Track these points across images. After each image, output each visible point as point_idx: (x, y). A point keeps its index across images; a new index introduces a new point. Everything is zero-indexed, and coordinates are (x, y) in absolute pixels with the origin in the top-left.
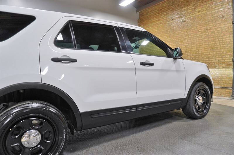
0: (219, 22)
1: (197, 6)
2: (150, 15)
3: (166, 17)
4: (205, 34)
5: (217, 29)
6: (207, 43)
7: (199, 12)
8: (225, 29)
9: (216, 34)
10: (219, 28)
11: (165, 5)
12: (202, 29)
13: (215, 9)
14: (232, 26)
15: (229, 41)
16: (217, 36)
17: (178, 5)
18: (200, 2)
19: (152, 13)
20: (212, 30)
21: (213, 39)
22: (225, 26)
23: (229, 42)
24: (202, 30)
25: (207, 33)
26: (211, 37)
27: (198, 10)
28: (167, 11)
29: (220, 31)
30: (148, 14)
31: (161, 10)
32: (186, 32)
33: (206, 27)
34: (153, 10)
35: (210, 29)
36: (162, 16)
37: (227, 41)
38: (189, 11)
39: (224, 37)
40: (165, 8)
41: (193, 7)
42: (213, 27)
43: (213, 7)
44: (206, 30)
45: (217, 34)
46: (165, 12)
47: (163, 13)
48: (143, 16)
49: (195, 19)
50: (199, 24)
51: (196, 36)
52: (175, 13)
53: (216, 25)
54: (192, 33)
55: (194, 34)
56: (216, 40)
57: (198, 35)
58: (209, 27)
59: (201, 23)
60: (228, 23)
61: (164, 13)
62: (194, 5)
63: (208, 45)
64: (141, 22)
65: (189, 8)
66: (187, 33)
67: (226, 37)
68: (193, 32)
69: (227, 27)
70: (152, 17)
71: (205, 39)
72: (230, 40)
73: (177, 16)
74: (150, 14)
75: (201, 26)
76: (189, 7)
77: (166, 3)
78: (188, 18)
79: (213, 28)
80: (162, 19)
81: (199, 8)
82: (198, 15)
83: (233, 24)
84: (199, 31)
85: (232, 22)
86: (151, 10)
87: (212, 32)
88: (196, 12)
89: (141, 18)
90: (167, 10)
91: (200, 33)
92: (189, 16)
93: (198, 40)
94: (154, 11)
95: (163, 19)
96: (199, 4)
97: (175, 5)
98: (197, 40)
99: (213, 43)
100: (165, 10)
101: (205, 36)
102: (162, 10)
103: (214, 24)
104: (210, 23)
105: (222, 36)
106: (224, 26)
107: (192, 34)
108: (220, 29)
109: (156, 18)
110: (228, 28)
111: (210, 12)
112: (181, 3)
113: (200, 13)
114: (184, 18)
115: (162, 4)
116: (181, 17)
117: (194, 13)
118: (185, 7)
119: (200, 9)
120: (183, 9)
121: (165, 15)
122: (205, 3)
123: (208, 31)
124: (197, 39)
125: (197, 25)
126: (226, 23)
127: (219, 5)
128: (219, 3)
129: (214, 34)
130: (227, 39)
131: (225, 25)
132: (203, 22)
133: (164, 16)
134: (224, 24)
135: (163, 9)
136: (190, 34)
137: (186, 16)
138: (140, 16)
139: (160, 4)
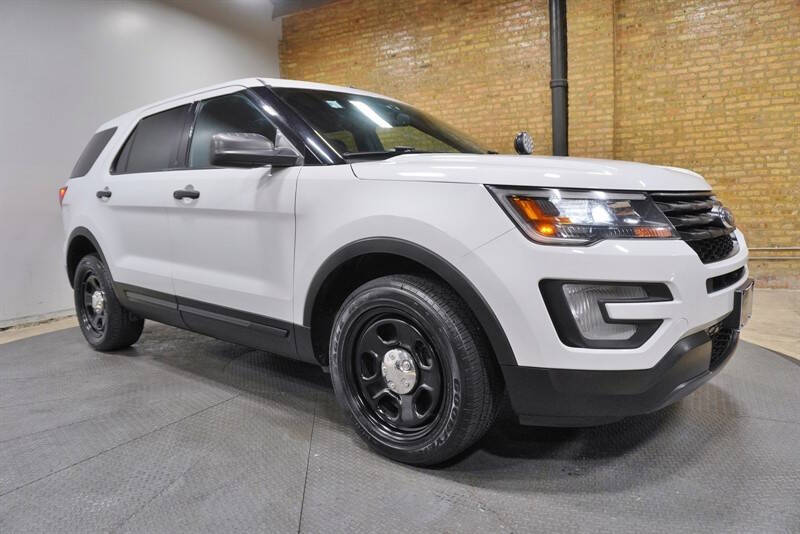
0: (519, 80)
1: (464, 25)
2: (322, 33)
3: (372, 45)
4: (485, 109)
5: (516, 98)
6: (491, 135)
7: (468, 43)
8: (534, 99)
9: (512, 110)
10: (520, 94)
11: (368, 9)
12: (476, 94)
13: (510, 40)
14: (550, 94)
15: (543, 131)
16: (515, 118)
17: (410, 14)
18: (471, 16)
19: (328, 29)
20: (502, 100)
21: (504, 122)
22: (534, 92)
23: (544, 135)
24: (478, 97)
25: (491, 107)
26: (502, 117)
27: (465, 38)
28: (376, 28)
29: (522, 103)
30: (313, 29)
31: (357, 21)
32: (434, 98)
33: (486, 89)
34: (332, 19)
35: (497, 96)
36: (360, 42)
37: (540, 131)
38: (441, 36)
39: (532, 120)
40: (371, 19)
41: (453, 29)
42: (505, 90)
43: (502, 34)
44: (488, 96)
45: (515, 110)
46: (370, 30)
47: (363, 31)
48: (297, 31)
49: (459, 61)
50: (467, 78)
51: (460, 110)
52: (400, 37)
53: (512, 87)
54: (450, 101)
55: (456, 105)
56: (513, 127)
57: (467, 110)
58: (495, 90)
59: (473, 75)
60: (539, 85)
61: (365, 33)
62: (453, 22)
63: (493, 138)
64: (290, 52)
65: (440, 29)
66: (436, 102)
67: (535, 119)
68: (454, 98)
69: (537, 95)
70: (327, 39)
71: (485, 121)
72: (545, 129)
73: (407, 48)
74: (320, 31)
75: (475, 85)
76: (440, 26)
77: (372, 3)
78: (438, 57)
79: (506, 93)
80: (361, 50)
81: (469, 31)
82: (467, 53)
83: (552, 87)
84: (471, 97)
85: (551, 83)
86: (324, 16)
87: (504, 105)
88: (460, 44)
89: (288, 38)
90: (375, 23)
91: (471, 103)
92: (442, 53)
93: (469, 122)
94: (334, 22)
95: (364, 52)
96: (468, 20)
97: (402, 12)
98: (463, 123)
99: (507, 134)
100: (371, 24)
101: (486, 112)
102: (362, 21)
103: (507, 82)
104: (497, 77)
105: (526, 118)
106: (529, 90)
107: (452, 106)
108: (521, 98)
109: (340, 45)
110: (541, 97)
111: (498, 49)
112: (417, 9)
113: (471, 47)
114: (426, 56)
115: (361, 3)
116: (420, 51)
117: (454, 45)
118: (428, 24)
119: (471, 36)
120: (424, 29)
121: (371, 38)
122: (485, 22)
123: (494, 100)
124: (465, 120)
125: (465, 82)
126: (536, 83)
127: (519, 31)
128: (518, 28)
129: (507, 111)
130: (539, 126)
131: (532, 87)
132: (480, 74)
133: (366, 40)
134: (531, 84)
135: (363, 18)
136: (445, 104)
137: (433, 51)
138: (284, 32)
139: (352, 3)
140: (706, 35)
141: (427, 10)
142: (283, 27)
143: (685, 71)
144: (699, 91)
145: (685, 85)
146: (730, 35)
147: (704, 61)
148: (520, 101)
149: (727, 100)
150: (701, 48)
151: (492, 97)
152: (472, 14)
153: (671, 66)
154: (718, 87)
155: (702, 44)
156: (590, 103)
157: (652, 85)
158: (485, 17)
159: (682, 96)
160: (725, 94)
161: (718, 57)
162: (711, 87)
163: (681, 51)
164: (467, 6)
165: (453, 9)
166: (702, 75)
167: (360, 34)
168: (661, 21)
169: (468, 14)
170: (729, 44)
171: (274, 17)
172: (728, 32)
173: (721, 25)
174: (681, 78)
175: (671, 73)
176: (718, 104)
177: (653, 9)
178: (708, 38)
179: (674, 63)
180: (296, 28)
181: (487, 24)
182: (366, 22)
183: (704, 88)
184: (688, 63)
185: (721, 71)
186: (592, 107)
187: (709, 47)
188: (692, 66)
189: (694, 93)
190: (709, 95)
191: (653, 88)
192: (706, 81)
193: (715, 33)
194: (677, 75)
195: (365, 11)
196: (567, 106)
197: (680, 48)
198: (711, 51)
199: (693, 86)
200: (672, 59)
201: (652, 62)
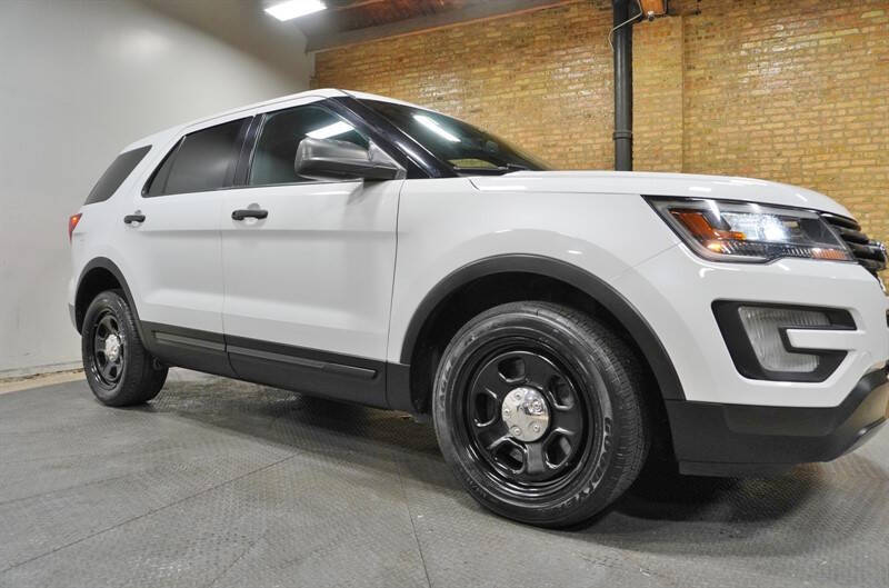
0: (579, 129)
1: (519, 70)
2: (361, 71)
3: (416, 86)
5: (575, 149)
7: (524, 88)
8: (594, 151)
9: (570, 162)
10: (579, 145)
11: (414, 48)
12: (531, 142)
13: (571, 88)
14: (613, 145)
17: (460, 55)
18: (527, 60)
19: (367, 67)
20: (559, 150)
22: (595, 144)
24: (532, 146)
25: (547, 158)
27: (520, 82)
28: (422, 68)
29: (581, 155)
30: (350, 66)
31: (401, 59)
33: (542, 137)
34: (373, 56)
35: (554, 146)
36: (404, 81)
38: (495, 79)
40: (416, 58)
41: (507, 72)
42: (563, 140)
43: (562, 81)
44: (544, 146)
45: (574, 161)
46: (415, 70)
47: (406, 70)
48: (332, 68)
49: (513, 107)
50: (521, 125)
52: (448, 79)
53: (570, 136)
58: (552, 139)
59: (529, 123)
60: (601, 136)
61: (409, 73)
62: (508, 65)
65: (493, 73)
69: (598, 147)
73: (455, 91)
74: (360, 68)
75: (530, 134)
76: (493, 69)
77: (417, 42)
78: (489, 102)
79: (564, 143)
80: (404, 90)
81: (524, 76)
82: (522, 99)
83: (615, 139)
85: (614, 134)
86: (363, 53)
87: (561, 155)
88: (514, 89)
89: (322, 75)
90: (421, 63)
92: (495, 97)
94: (373, 60)
95: (407, 92)
96: (524, 64)
97: (451, 53)
100: (416, 64)
102: (405, 61)
103: (565, 131)
104: (554, 126)
106: (590, 141)
108: (580, 149)
109: (380, 85)
110: (602, 148)
111: (556, 96)
112: (467, 50)
113: (527, 93)
114: (477, 99)
115: (406, 41)
116: (469, 95)
117: (508, 90)
118: (479, 66)
119: (527, 81)
120: (476, 71)
121: (414, 78)
122: (542, 67)
123: (550, 151)
126: (597, 135)
127: (579, 78)
128: (579, 75)
129: (564, 163)
131: (593, 138)
132: (536, 122)
133: (409, 81)
134: (591, 135)
135: (407, 57)
137: (483, 96)
138: (316, 68)
139: (395, 40)
140: (781, 91)
141: (479, 51)
142: (317, 62)
143: (759, 128)
144: (773, 149)
145: (759, 142)
146: (806, 93)
147: (779, 118)
148: (579, 152)
149: (803, 160)
150: (776, 104)
151: (549, 147)
152: (529, 57)
153: (744, 122)
154: (794, 146)
155: (777, 100)
156: (657, 158)
157: (724, 140)
158: (543, 62)
159: (756, 154)
160: (802, 152)
161: (793, 114)
162: (785, 145)
163: (754, 107)
164: (524, 49)
165: (508, 52)
166: (777, 132)
167: (403, 74)
168: (733, 75)
169: (524, 58)
170: (806, 102)
171: (307, 51)
172: (804, 89)
173: (797, 81)
174: (754, 134)
175: (746, 129)
176: (795, 163)
177: (724, 62)
178: (783, 94)
179: (746, 118)
180: (330, 65)
181: (545, 70)
182: (410, 62)
183: (779, 146)
184: (761, 120)
185: (796, 129)
186: (659, 162)
187: (784, 103)
188: (767, 122)
189: (769, 151)
190: (784, 153)
191: (725, 144)
192: (781, 140)
193: (790, 89)
194: (751, 132)
195: (410, 50)
196: (632, 159)
197: (753, 103)
198: (787, 108)
199: (768, 144)
200: (745, 114)
201: (724, 116)
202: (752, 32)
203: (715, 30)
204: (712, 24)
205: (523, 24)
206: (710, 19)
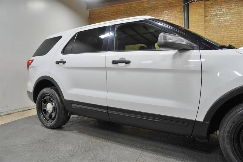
2: (104, 16)
17: (136, 11)
19: (106, 14)
28: (123, 15)
30: (100, 14)
31: (117, 12)
34: (108, 11)
40: (121, 12)
43: (167, 19)
46: (121, 15)
47: (118, 16)
61: (119, 16)
64: (91, 21)
70: (105, 17)
74: (103, 15)
77: (122, 7)
89: (91, 16)
90: (123, 13)
94: (108, 12)
97: (133, 11)
100: (121, 14)
102: (118, 13)
112: (138, 10)
115: (118, 7)
135: (118, 12)
138: (89, 14)
139: (115, 6)
140: (233, 23)
141: (141, 10)
142: (89, 13)
143: (227, 34)
144: (231, 40)
145: (227, 38)
146: (241, 24)
147: (233, 31)
149: (240, 43)
150: (232, 27)
152: (157, 12)
153: (222, 32)
154: (237, 39)
155: (232, 26)
157: (216, 38)
158: (161, 14)
159: (226, 42)
160: (239, 41)
161: (237, 30)
162: (235, 39)
163: (225, 28)
164: (155, 10)
165: (150, 11)
166: (232, 35)
167: (117, 17)
168: (219, 19)
169: (155, 13)
170: (240, 27)
171: (87, 9)
172: (240, 23)
173: (237, 21)
174: (225, 36)
175: (222, 34)
176: (237, 44)
177: (216, 15)
178: (234, 24)
179: (223, 31)
180: (94, 13)
181: (162, 16)
182: (120, 13)
183: (232, 40)
184: (227, 32)
185: (238, 34)
187: (234, 27)
188: (229, 33)
189: (229, 41)
190: (234, 42)
191: (217, 39)
192: (233, 37)
193: (236, 23)
194: (224, 35)
195: (119, 9)
197: (225, 27)
198: (235, 28)
199: (229, 39)
200: (223, 30)
201: (216, 31)
202: (225, 6)
203: (213, 5)
204: (212, 4)
205: (155, 2)
206: (212, 2)
